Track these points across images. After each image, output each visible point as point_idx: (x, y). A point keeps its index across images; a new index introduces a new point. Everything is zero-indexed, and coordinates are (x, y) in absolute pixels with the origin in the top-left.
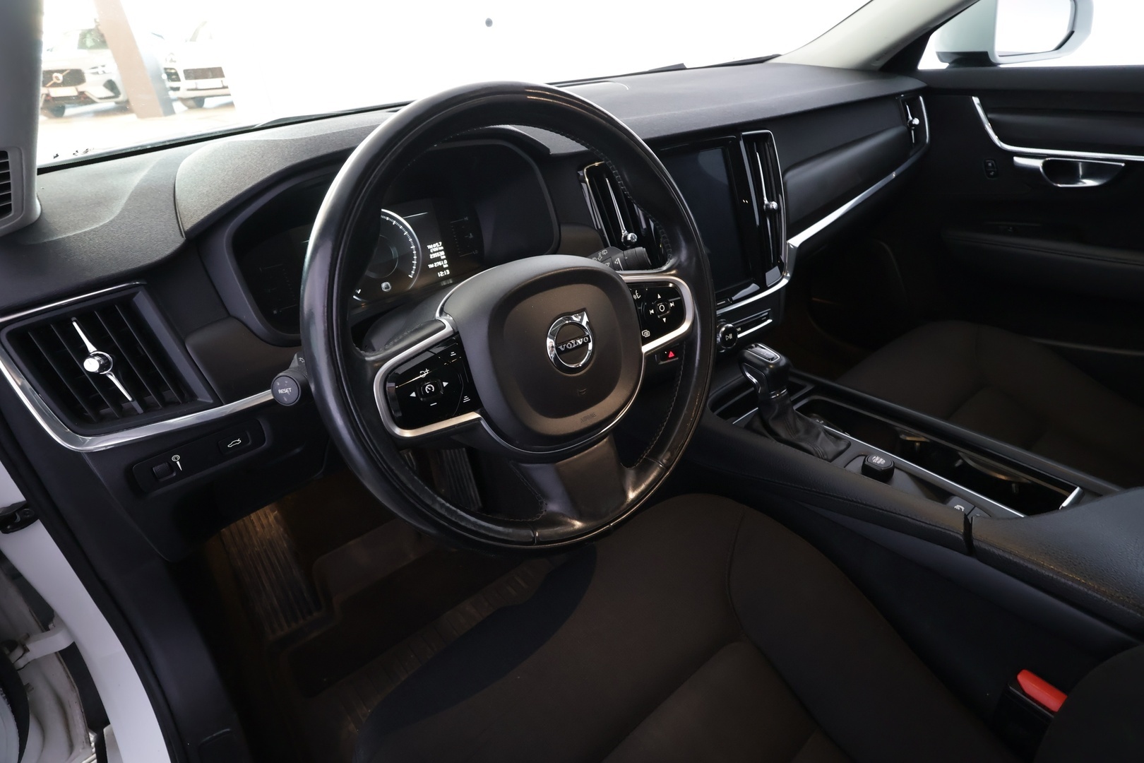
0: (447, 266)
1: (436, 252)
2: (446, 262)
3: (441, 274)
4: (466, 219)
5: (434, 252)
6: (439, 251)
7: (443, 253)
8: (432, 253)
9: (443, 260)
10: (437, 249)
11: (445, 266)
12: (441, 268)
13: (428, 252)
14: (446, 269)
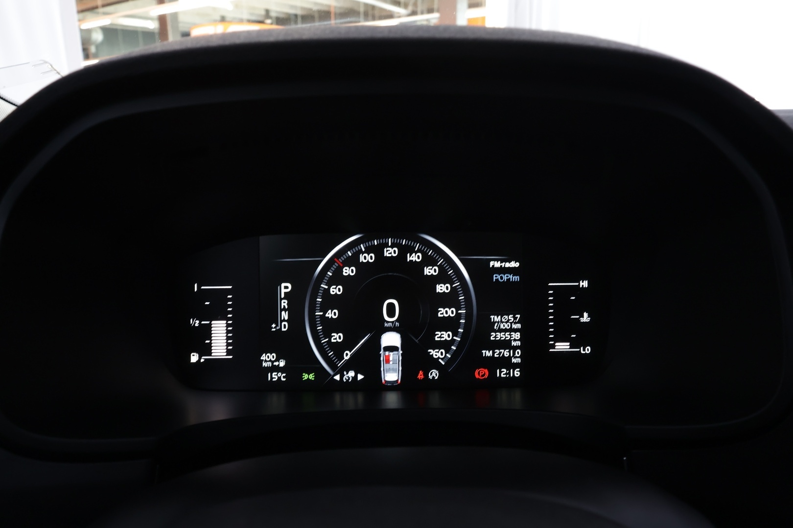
0: (519, 360)
1: (505, 331)
2: (518, 352)
3: (503, 373)
4: (585, 284)
5: (500, 330)
6: (511, 330)
7: (517, 336)
8: (495, 331)
9: (515, 348)
10: (507, 326)
11: (514, 360)
12: (506, 363)
13: (490, 327)
14: (515, 366)
